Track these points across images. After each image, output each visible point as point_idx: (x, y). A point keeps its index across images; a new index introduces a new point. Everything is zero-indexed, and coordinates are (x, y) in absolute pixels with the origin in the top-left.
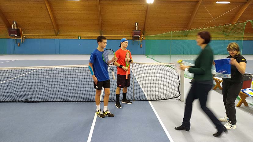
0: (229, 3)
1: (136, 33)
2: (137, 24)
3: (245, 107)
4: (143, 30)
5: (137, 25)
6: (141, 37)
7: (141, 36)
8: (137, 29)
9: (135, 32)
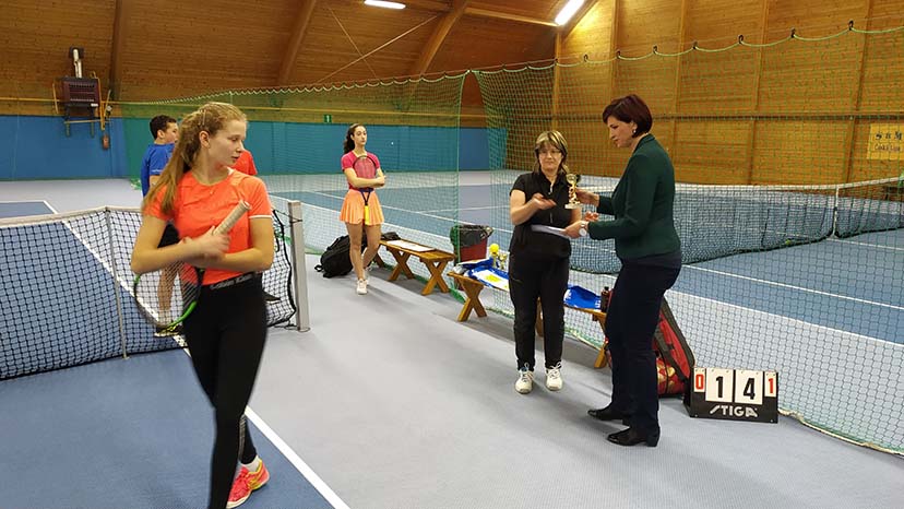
0: (401, 7)
1: (75, 90)
2: (76, 51)
3: (478, 320)
4: (109, 78)
5: (80, 57)
6: (104, 108)
7: (102, 102)
8: (79, 74)
9: (72, 87)
